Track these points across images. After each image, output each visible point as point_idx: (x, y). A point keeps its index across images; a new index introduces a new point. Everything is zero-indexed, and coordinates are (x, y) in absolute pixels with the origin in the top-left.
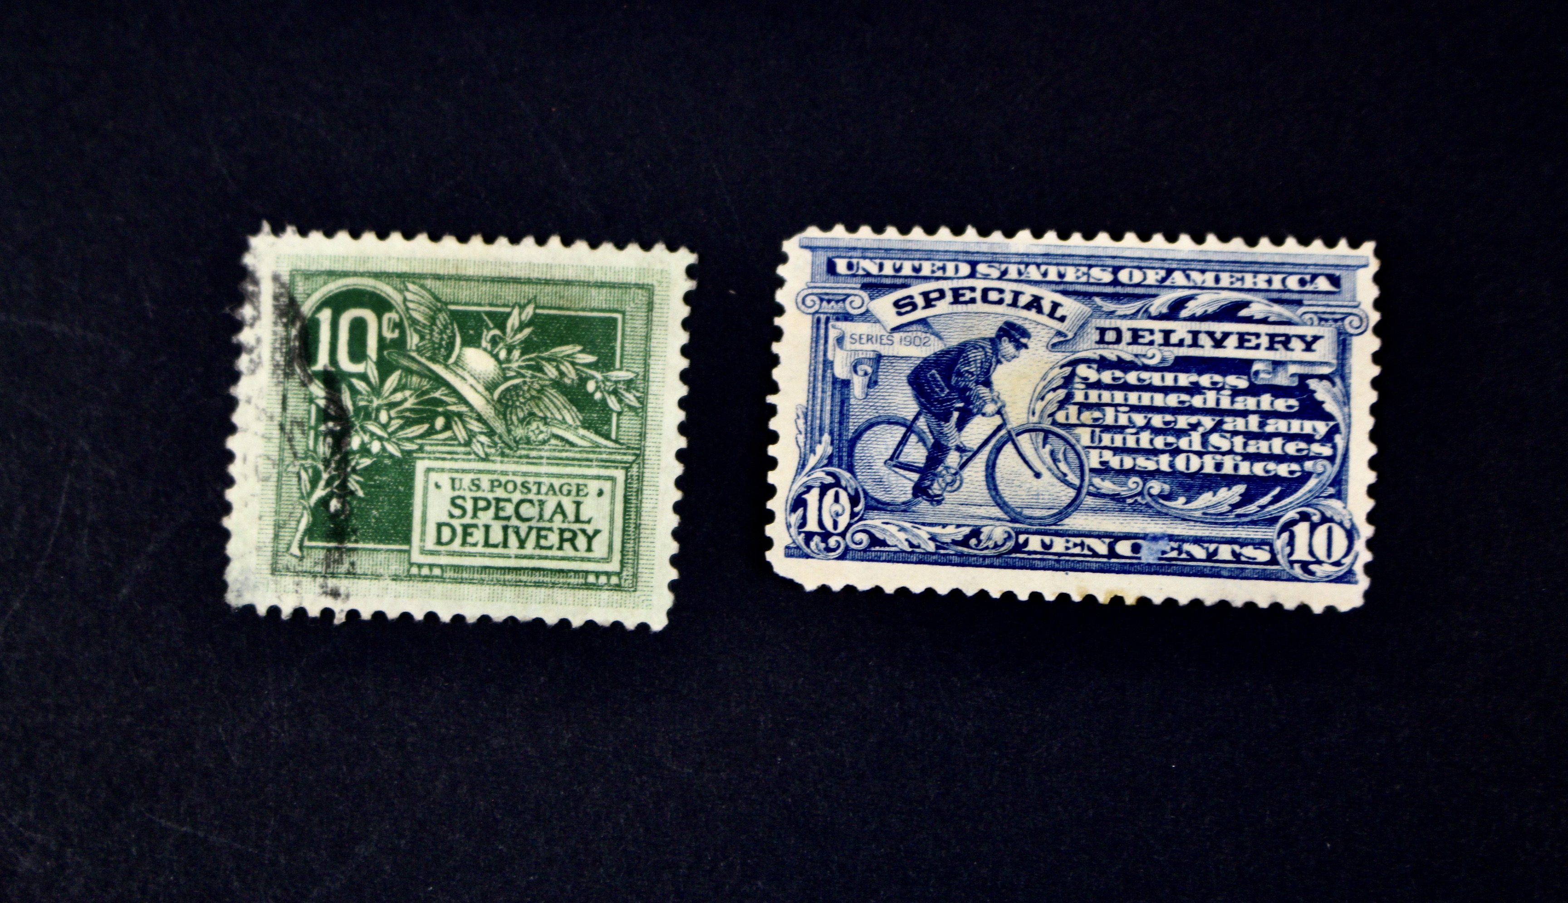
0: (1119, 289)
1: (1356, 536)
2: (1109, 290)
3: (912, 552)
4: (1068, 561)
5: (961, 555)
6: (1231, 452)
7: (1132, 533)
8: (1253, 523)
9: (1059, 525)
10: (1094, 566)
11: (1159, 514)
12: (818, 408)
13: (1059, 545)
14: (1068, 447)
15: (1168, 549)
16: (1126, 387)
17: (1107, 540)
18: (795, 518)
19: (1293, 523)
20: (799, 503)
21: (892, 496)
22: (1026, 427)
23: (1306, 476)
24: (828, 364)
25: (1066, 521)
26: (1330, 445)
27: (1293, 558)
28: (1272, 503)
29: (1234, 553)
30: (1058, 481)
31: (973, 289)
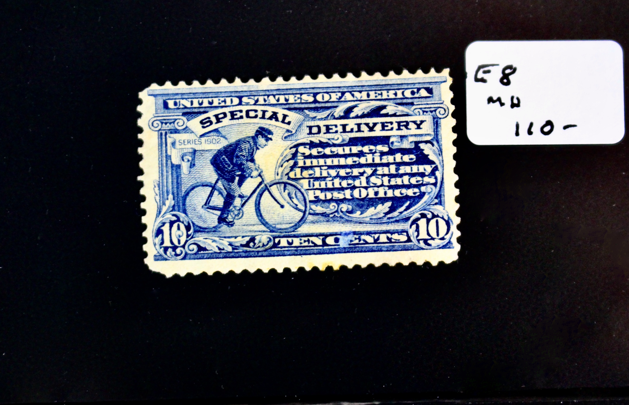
0: (318, 105)
1: (451, 223)
2: (313, 106)
3: (220, 253)
4: (302, 250)
5: (246, 252)
6: (382, 185)
7: (334, 232)
8: (397, 221)
9: (296, 232)
10: (316, 251)
11: (347, 221)
12: (165, 181)
13: (296, 242)
14: (297, 190)
15: (353, 239)
16: (325, 156)
17: (321, 237)
18: (158, 240)
19: (418, 219)
20: (159, 232)
21: (207, 224)
22: (275, 182)
23: (422, 195)
24: (168, 157)
25: (299, 229)
26: (433, 177)
27: (419, 238)
28: (405, 210)
29: (388, 238)
30: (294, 209)
31: (241, 111)
